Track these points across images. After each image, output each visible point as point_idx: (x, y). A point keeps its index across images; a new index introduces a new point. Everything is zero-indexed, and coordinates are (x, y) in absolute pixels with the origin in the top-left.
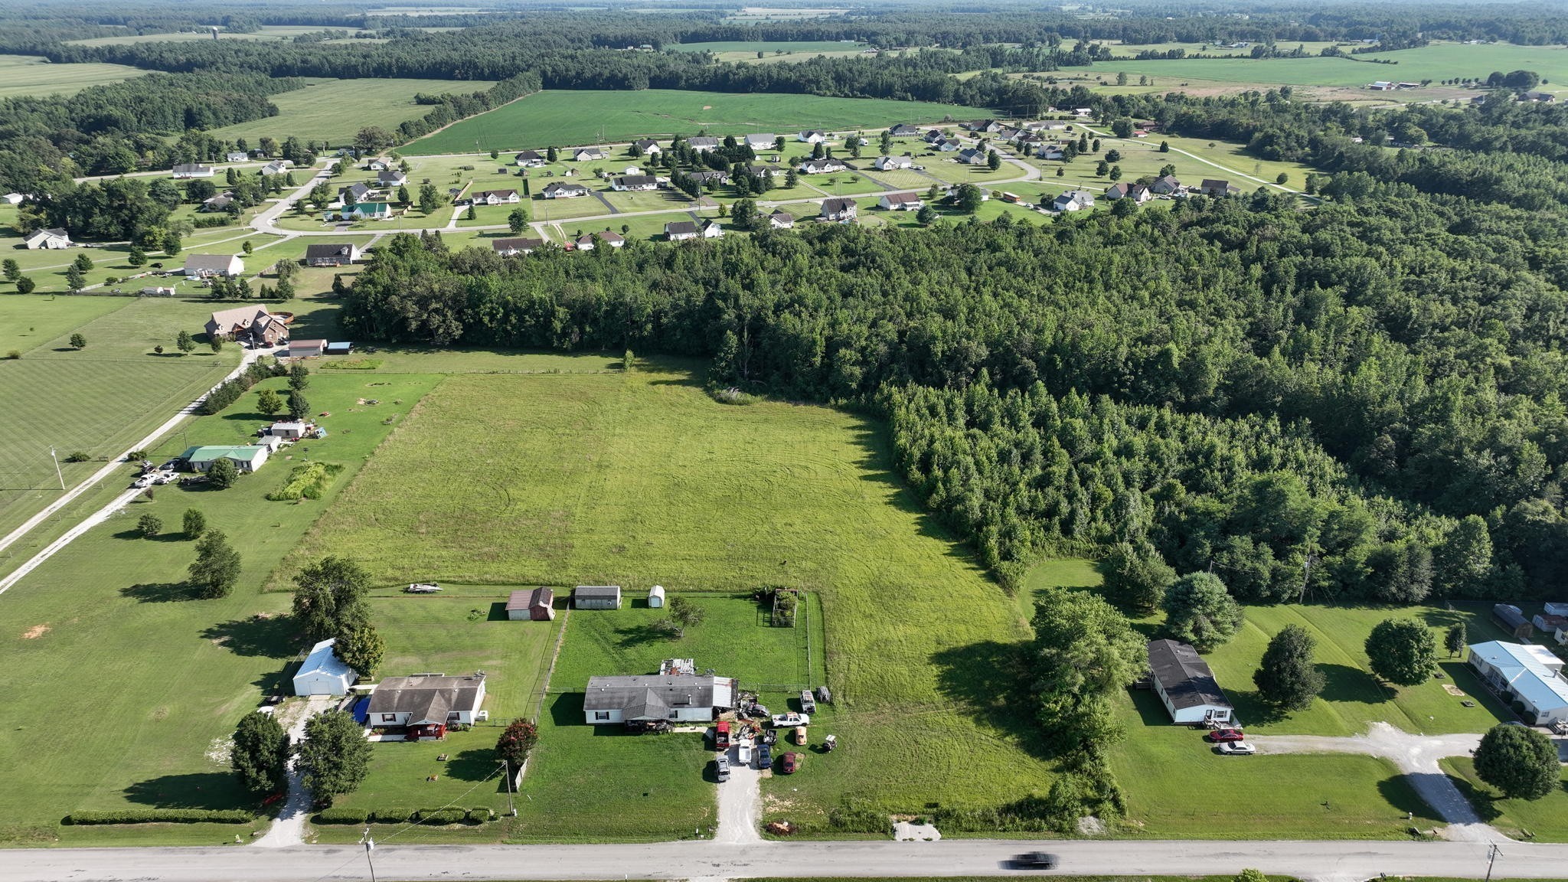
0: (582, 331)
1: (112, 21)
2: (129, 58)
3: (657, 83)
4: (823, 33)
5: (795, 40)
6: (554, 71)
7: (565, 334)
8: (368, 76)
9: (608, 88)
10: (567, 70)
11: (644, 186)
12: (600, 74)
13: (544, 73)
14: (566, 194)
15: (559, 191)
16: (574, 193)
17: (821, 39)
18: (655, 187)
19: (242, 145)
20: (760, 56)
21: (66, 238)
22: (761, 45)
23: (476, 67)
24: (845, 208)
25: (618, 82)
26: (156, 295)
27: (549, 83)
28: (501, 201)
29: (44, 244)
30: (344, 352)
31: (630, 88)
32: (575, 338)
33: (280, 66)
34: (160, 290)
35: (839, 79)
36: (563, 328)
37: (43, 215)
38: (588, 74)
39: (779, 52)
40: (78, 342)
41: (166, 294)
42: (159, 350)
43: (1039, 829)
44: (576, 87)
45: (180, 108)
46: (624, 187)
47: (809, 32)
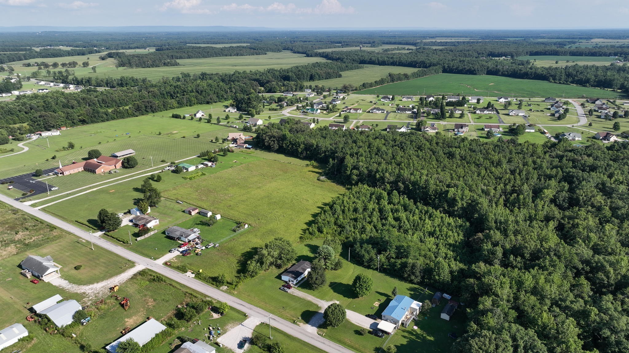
0: (307, 153)
1: (332, 42)
2: (326, 56)
3: (490, 72)
4: (602, 53)
5: (587, 56)
6: (448, 66)
7: (301, 153)
8: (388, 65)
9: (467, 74)
10: (453, 66)
11: (407, 112)
12: (465, 68)
13: (444, 67)
14: (377, 112)
15: (375, 110)
16: (380, 112)
17: (600, 55)
18: (411, 112)
19: (310, 87)
20: (557, 63)
21: (236, 110)
22: (569, 57)
23: (424, 63)
24: (462, 128)
25: (471, 72)
26: (233, 127)
27: (445, 71)
28: (355, 112)
29: (229, 111)
30: (249, 148)
31: (475, 74)
32: (304, 155)
33: (363, 60)
34: (235, 126)
35: (569, 75)
36: (301, 151)
37: (235, 103)
38: (460, 68)
39: (568, 61)
40: (198, 136)
41: (236, 127)
42: (212, 141)
43: (213, 284)
44: (455, 73)
45: (309, 74)
46: (399, 112)
47: (595, 52)
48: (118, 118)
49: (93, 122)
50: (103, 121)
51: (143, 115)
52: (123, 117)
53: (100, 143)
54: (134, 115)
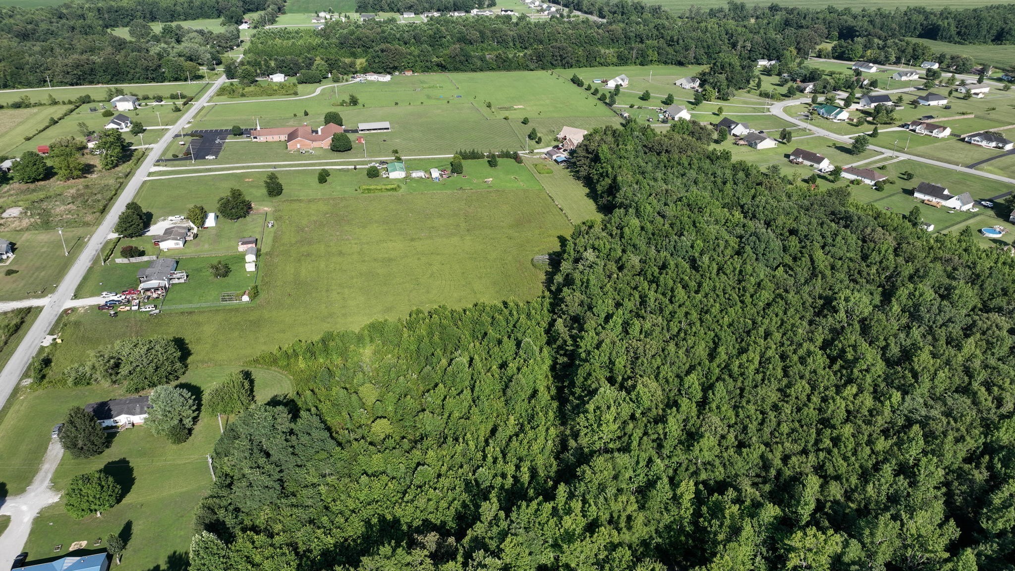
16: (993, 144)
26: (622, 117)
30: (558, 163)
34: (626, 115)
48: (499, 68)
49: (456, 69)
50: (474, 70)
51: (543, 69)
52: (508, 68)
53: (396, 104)
54: (527, 68)
